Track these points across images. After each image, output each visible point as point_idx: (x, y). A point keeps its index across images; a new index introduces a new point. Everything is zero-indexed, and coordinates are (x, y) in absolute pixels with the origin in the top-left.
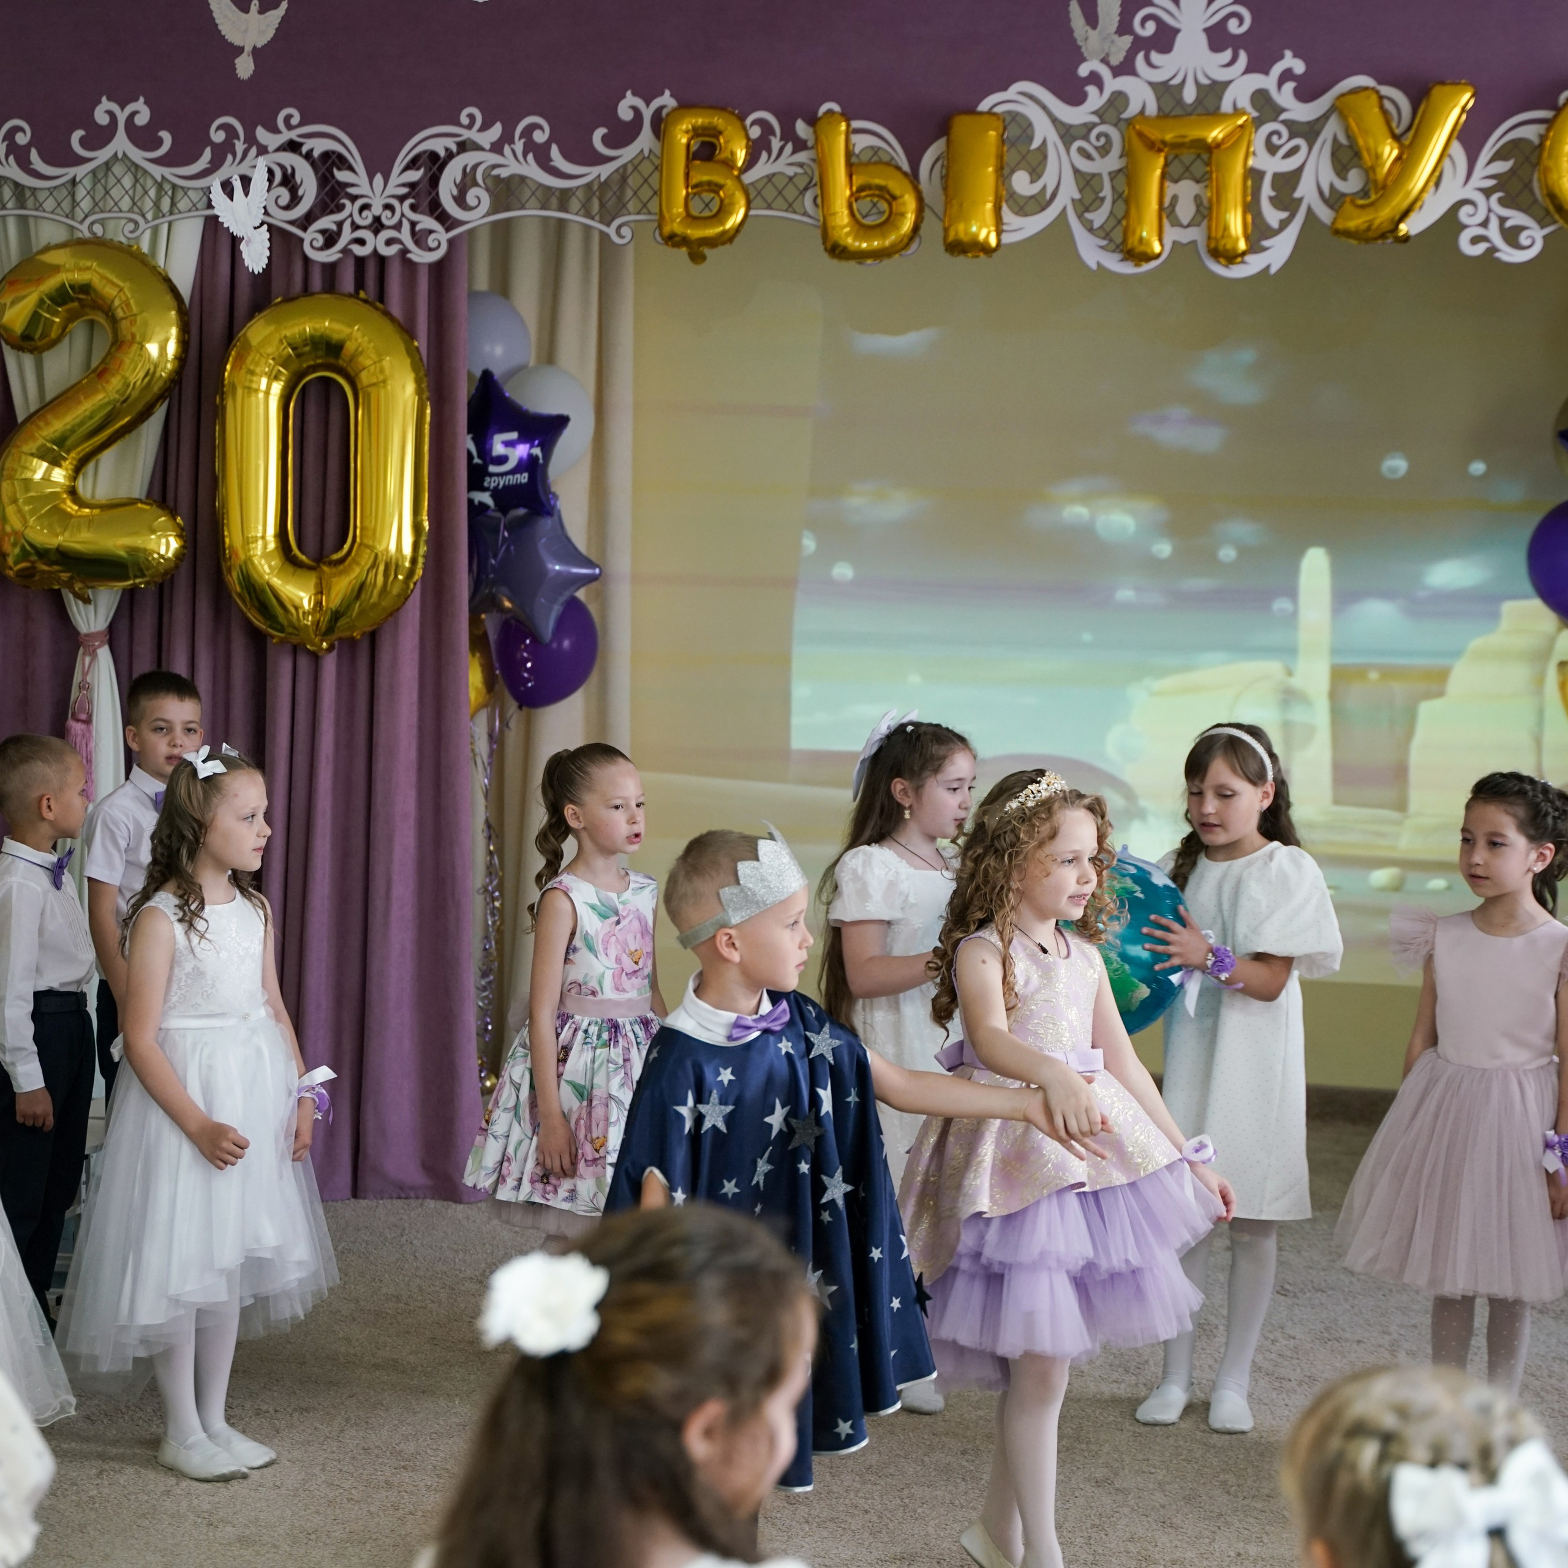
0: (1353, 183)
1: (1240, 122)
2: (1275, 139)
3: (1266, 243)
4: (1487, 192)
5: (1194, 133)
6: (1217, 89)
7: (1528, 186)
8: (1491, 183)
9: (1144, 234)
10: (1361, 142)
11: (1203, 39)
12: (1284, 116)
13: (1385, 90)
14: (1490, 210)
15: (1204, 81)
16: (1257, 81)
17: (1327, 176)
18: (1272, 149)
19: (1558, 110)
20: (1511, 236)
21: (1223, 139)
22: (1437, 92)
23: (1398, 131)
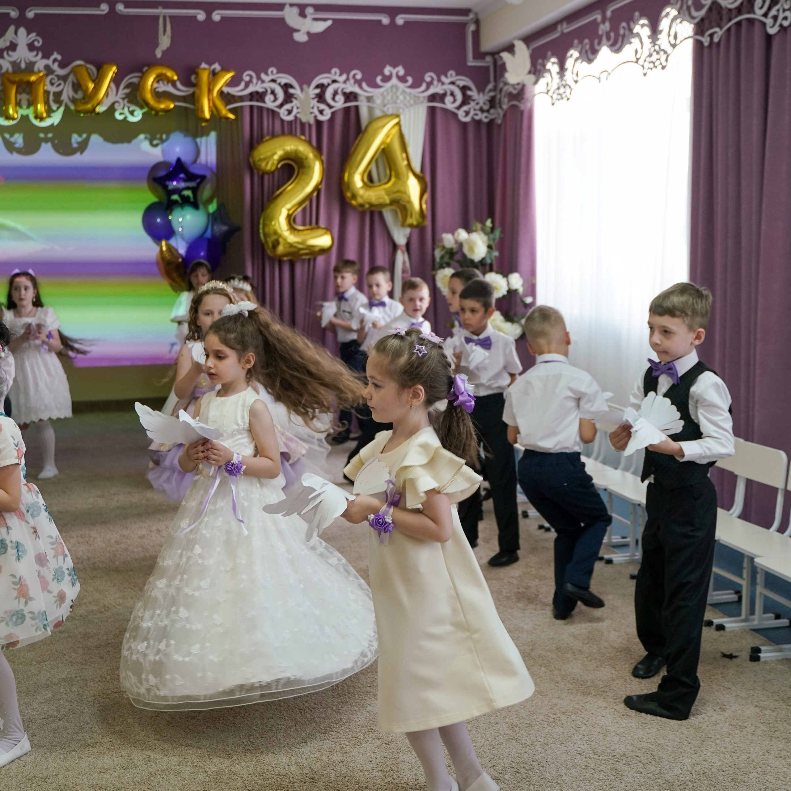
0: (79, 95)
1: (41, 74)
2: (53, 81)
3: (52, 115)
4: (123, 99)
5: (25, 78)
6: (32, 64)
7: (135, 97)
8: (124, 96)
9: (11, 111)
10: (82, 82)
11: (26, 48)
12: (56, 73)
13: (89, 66)
14: (124, 105)
15: (27, 61)
16: (45, 62)
17: (71, 93)
18: (52, 84)
19: (144, 73)
20: (132, 113)
21: (36, 80)
22: (105, 67)
23: (94, 78)
